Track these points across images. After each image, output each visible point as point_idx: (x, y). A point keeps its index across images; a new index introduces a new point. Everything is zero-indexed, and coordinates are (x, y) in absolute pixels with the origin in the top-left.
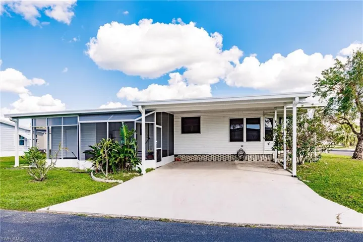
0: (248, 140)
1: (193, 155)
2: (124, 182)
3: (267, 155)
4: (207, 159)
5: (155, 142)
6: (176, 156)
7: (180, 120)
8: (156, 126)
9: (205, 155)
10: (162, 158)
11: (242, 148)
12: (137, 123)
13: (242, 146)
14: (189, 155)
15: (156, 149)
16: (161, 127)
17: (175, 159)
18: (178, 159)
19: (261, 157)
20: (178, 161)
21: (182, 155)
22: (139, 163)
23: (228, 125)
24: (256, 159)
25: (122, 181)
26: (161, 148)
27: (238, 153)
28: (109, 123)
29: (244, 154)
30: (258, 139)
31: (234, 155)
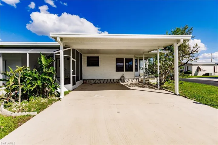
0: (126, 71)
1: (95, 80)
2: (38, 113)
3: (136, 79)
4: (103, 82)
5: (72, 71)
6: (84, 80)
7: (86, 58)
8: (72, 59)
9: (102, 79)
10: (76, 82)
11: (123, 75)
12: (55, 55)
13: (123, 74)
14: (92, 80)
15: (72, 76)
16: (75, 60)
17: (83, 82)
18: (85, 82)
19: (133, 80)
20: (85, 83)
21: (88, 80)
22: (58, 88)
23: (115, 62)
24: (131, 81)
25: (35, 113)
26: (75, 75)
27: (121, 78)
28: (29, 54)
29: (125, 79)
30: (132, 71)
31: (119, 79)
